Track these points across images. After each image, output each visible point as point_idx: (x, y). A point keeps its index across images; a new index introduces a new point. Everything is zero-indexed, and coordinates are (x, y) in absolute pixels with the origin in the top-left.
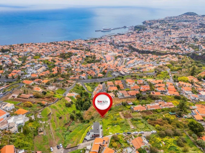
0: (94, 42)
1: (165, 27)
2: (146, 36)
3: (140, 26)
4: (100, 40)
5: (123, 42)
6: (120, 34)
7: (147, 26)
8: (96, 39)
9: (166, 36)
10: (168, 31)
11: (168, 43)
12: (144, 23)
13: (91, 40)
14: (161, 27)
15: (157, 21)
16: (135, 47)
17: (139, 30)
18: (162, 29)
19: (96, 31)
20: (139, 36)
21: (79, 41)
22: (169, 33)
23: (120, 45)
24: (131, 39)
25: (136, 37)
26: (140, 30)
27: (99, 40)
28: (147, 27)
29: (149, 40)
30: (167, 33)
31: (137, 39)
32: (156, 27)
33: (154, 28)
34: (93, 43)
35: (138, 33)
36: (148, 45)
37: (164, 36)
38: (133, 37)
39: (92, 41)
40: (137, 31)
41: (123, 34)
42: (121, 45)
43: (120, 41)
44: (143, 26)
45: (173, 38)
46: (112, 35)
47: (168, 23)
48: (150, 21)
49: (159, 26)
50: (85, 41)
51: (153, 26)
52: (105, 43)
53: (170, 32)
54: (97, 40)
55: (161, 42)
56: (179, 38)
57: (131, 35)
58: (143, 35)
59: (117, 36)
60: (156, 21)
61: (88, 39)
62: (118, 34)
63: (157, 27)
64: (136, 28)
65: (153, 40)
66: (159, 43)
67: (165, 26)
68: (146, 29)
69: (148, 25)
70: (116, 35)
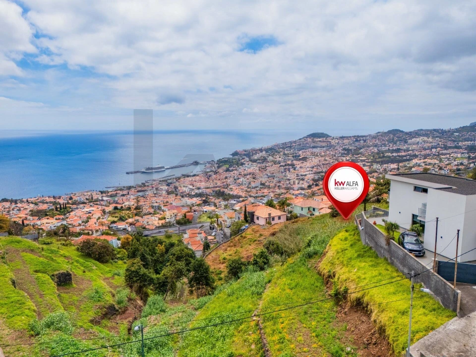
0: (124, 193)
1: (280, 159)
2: (247, 175)
3: (229, 158)
4: (142, 189)
5: (199, 188)
6: (188, 176)
7: (243, 159)
8: (129, 188)
9: (288, 172)
10: (288, 165)
11: (297, 182)
12: (235, 154)
13: (116, 190)
14: (271, 158)
15: (261, 150)
16: (231, 193)
17: (227, 166)
18: (275, 163)
19: (127, 173)
20: (230, 177)
21: (86, 194)
22: (291, 167)
23: (193, 193)
24: (215, 181)
25: (226, 178)
26: (230, 166)
27: (140, 189)
28: (243, 161)
29: (254, 180)
30: (287, 167)
31: (229, 181)
32: (262, 160)
33: (258, 161)
34: (123, 195)
35: (227, 170)
36: (258, 189)
37: (282, 173)
38: (218, 178)
39: (121, 193)
40: (225, 167)
41: (194, 175)
42: (196, 194)
43: (191, 187)
44: (234, 160)
45: (302, 175)
46: (169, 178)
47: (281, 152)
48: (245, 151)
49: (268, 157)
50: (102, 192)
51: (256, 158)
52: (155, 192)
53: (293, 165)
54: (133, 190)
55: (282, 182)
56: (314, 173)
57: (214, 176)
58: (239, 175)
59: (182, 179)
60: (257, 150)
61: (110, 190)
62: (183, 175)
63: (264, 160)
64: (222, 162)
65: (264, 180)
66: (278, 184)
67: (280, 157)
68: (242, 164)
69: (245, 157)
70: (179, 178)
